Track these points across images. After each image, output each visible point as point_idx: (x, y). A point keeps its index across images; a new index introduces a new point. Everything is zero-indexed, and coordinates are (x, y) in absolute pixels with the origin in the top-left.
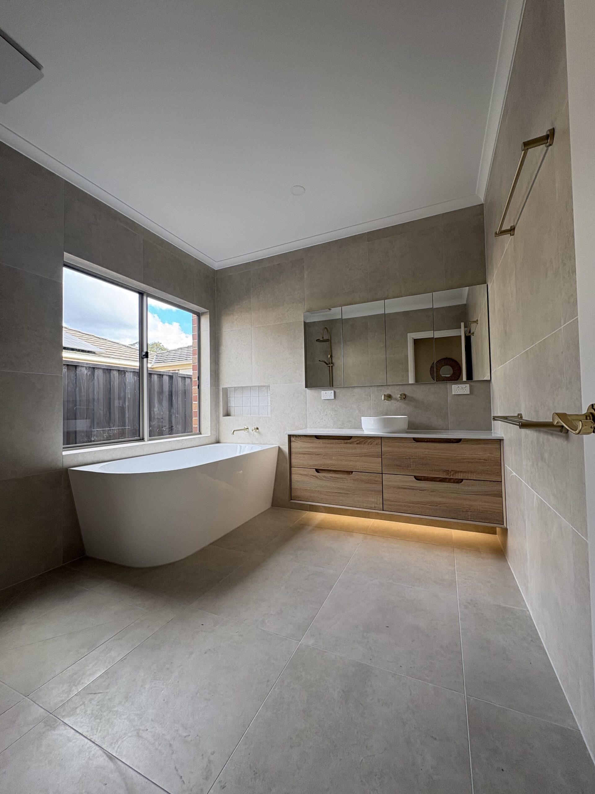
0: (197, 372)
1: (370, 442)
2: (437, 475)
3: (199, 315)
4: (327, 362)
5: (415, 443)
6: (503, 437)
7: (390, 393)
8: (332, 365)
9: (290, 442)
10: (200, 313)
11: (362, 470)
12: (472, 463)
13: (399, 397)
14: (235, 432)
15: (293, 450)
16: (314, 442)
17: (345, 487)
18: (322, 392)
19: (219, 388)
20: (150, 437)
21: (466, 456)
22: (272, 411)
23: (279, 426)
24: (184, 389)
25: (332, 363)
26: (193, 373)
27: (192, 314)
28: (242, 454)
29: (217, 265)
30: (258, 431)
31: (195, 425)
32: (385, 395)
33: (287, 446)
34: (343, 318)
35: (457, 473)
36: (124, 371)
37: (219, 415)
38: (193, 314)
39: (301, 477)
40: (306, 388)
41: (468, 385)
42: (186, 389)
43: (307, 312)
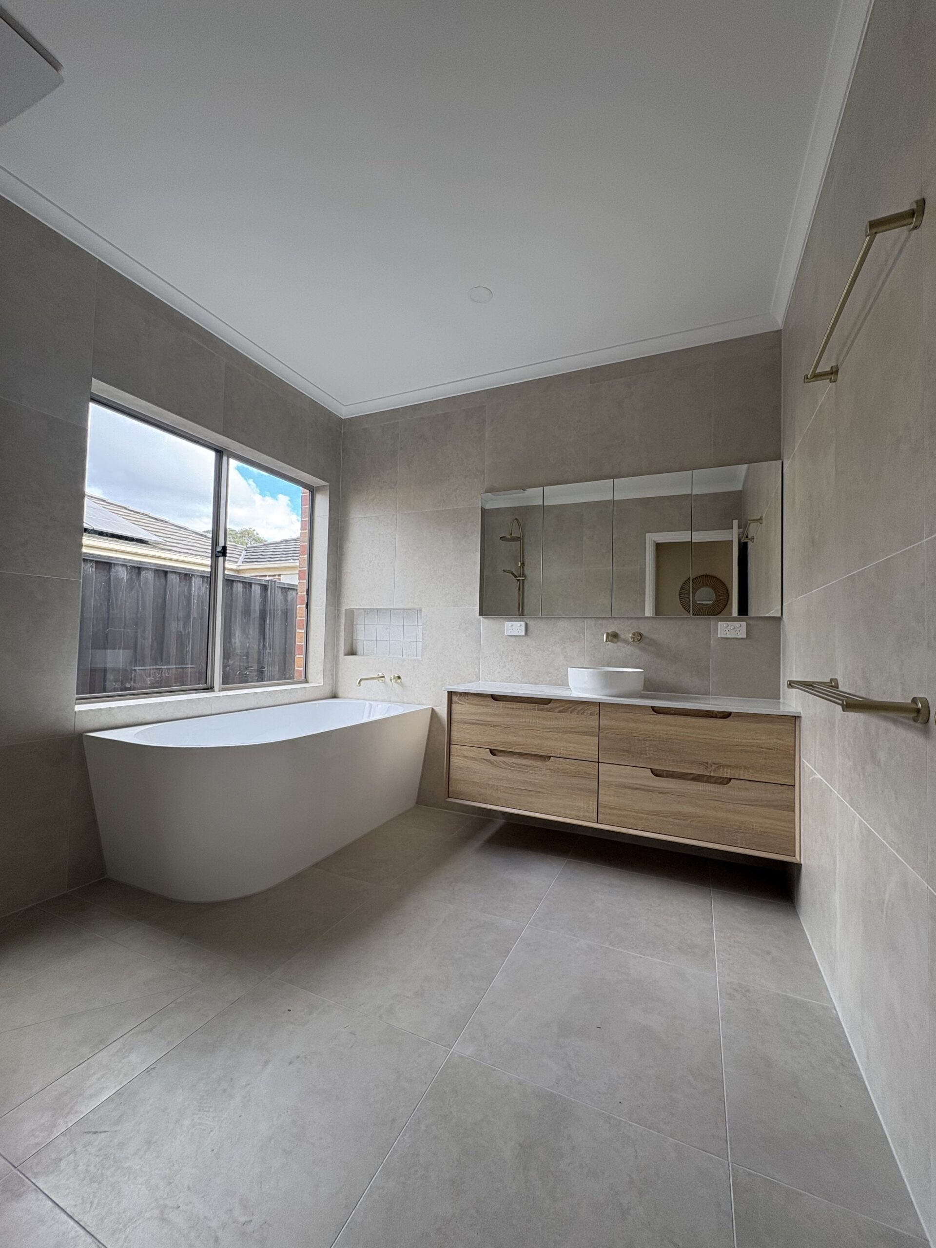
0: (305, 581)
1: (581, 709)
2: (687, 769)
3: (312, 490)
4: (516, 574)
5: (654, 714)
6: (800, 713)
7: (616, 631)
8: (523, 578)
9: (451, 703)
10: (315, 486)
11: (566, 755)
12: (746, 752)
13: (631, 637)
14: (362, 683)
15: (454, 716)
16: (490, 706)
17: (537, 781)
18: (506, 623)
19: (340, 609)
20: (223, 684)
21: (737, 740)
22: (424, 651)
23: (433, 674)
24: (285, 607)
25: (524, 575)
26: (299, 582)
27: (301, 488)
28: (372, 719)
29: (345, 412)
30: (399, 681)
31: (298, 667)
32: (608, 634)
33: (446, 709)
34: (545, 505)
35: (722, 767)
36: (189, 574)
37: (338, 651)
38: (303, 489)
39: (465, 761)
40: (480, 615)
41: (745, 623)
42: (289, 607)
43: (487, 492)
